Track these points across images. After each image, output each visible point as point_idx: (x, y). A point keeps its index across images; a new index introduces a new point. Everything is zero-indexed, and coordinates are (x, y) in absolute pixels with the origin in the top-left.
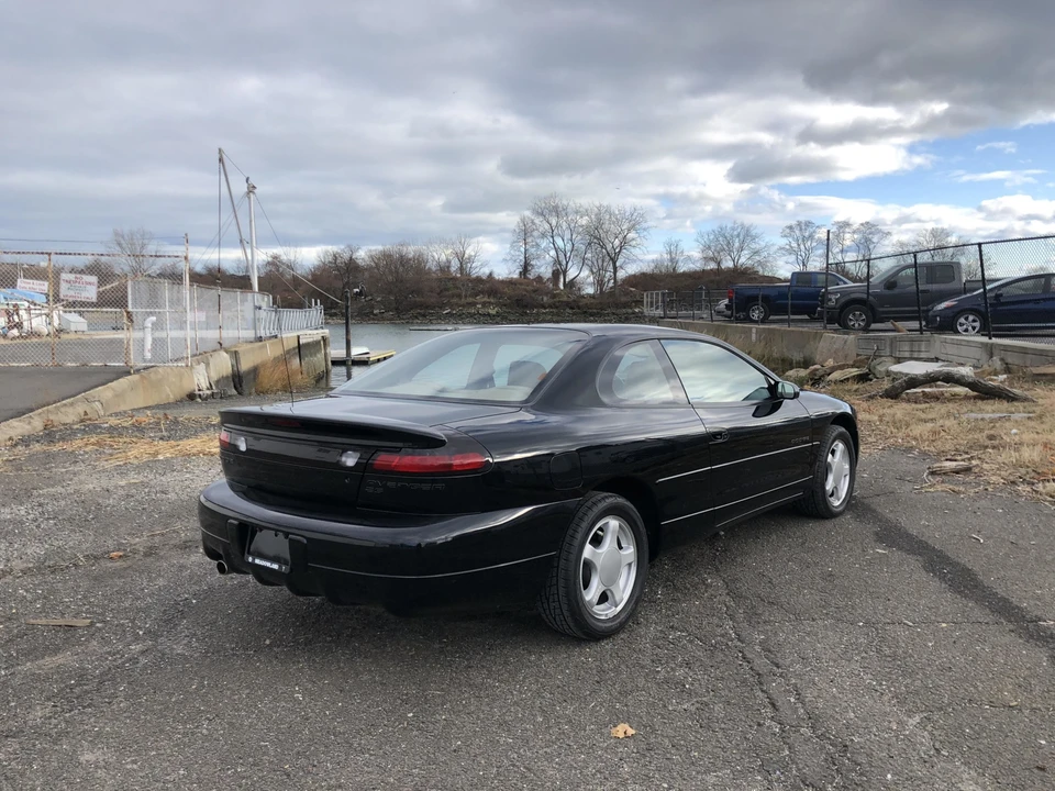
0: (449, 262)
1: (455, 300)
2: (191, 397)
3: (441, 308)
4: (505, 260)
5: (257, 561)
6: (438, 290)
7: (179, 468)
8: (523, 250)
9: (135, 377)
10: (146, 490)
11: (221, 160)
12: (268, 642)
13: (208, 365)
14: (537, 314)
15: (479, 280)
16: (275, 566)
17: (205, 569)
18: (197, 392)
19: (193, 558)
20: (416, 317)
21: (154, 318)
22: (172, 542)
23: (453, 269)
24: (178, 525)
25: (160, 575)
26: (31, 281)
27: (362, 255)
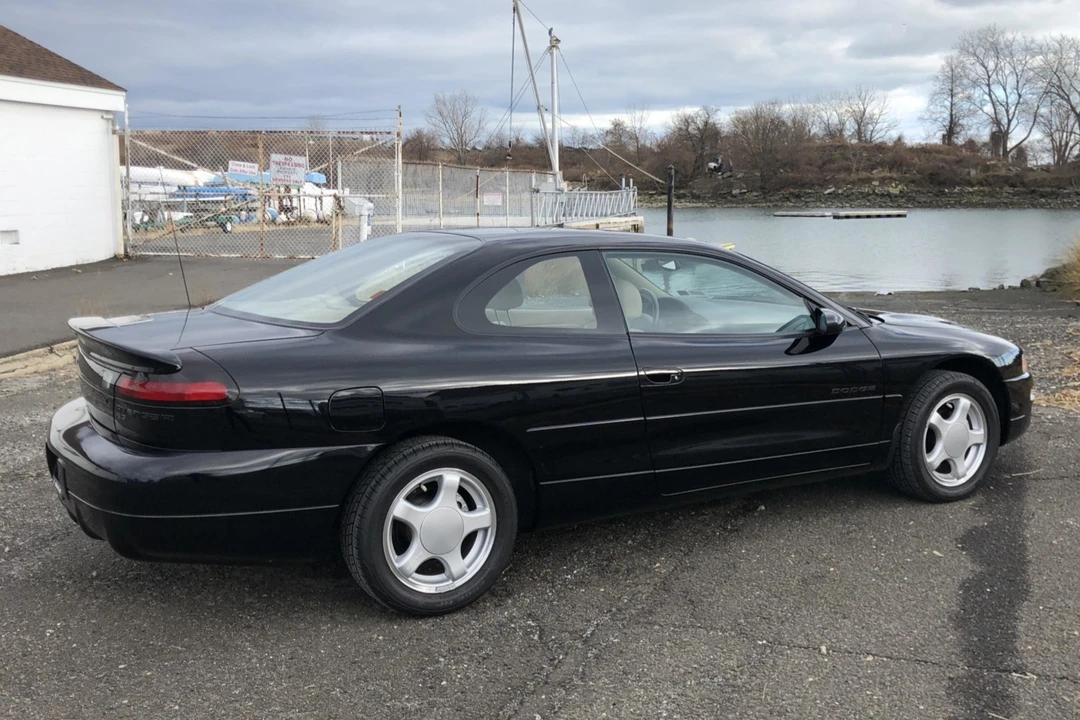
0: (842, 123)
1: (842, 176)
3: (821, 186)
4: (921, 119)
6: (820, 162)
8: (948, 104)
14: (961, 194)
15: (881, 148)
20: (788, 199)
23: (847, 133)
26: (242, 163)
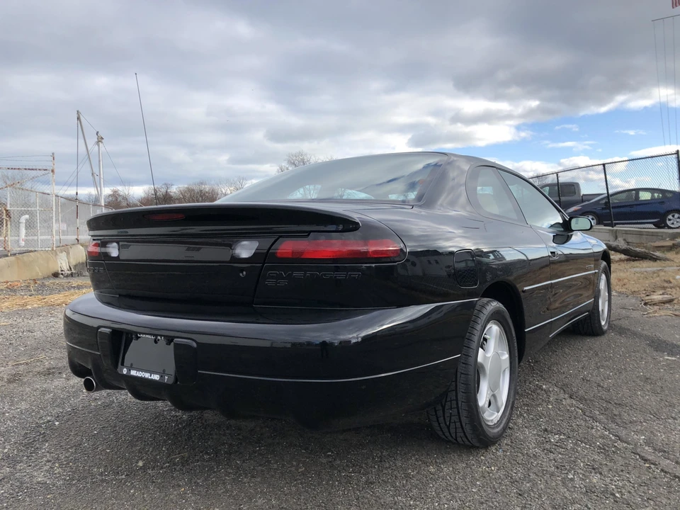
2: (56, 275)
5: (133, 373)
7: (45, 314)
9: (13, 258)
10: (14, 330)
11: (78, 118)
12: (141, 464)
13: (68, 254)
16: (156, 377)
17: (68, 392)
18: (60, 272)
19: (56, 383)
21: (27, 216)
22: (37, 369)
24: (42, 356)
25: (22, 400)
27: (174, 190)
